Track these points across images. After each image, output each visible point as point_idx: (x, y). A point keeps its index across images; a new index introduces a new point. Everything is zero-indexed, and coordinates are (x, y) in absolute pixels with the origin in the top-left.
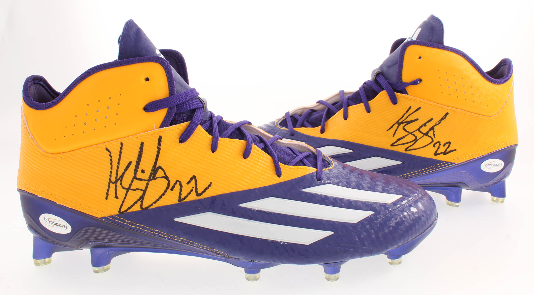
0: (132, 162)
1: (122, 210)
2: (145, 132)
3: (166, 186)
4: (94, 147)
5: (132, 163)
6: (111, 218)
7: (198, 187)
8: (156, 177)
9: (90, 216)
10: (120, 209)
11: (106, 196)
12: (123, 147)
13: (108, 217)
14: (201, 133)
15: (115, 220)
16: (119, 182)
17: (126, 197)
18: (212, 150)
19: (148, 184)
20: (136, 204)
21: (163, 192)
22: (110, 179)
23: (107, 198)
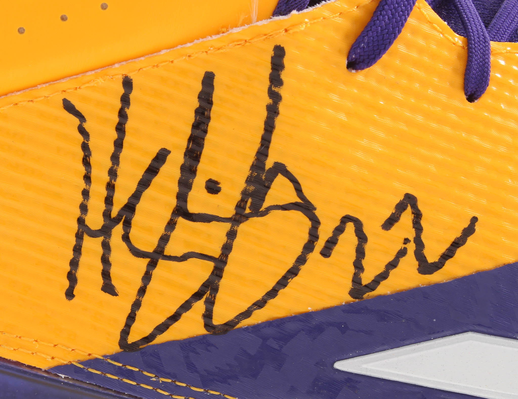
0: (169, 152)
1: (132, 338)
2: (218, 33)
3: (305, 237)
4: (16, 97)
5: (169, 157)
6: (90, 370)
7: (424, 238)
8: (266, 205)
9: (9, 365)
10: (125, 332)
11: (67, 284)
12: (133, 96)
13: (82, 366)
14: (426, 28)
15: (109, 376)
16: (118, 230)
17: (148, 287)
18: (466, 94)
19: (232, 235)
20: (188, 313)
21: (290, 262)
22: (81, 221)
23: (70, 294)
